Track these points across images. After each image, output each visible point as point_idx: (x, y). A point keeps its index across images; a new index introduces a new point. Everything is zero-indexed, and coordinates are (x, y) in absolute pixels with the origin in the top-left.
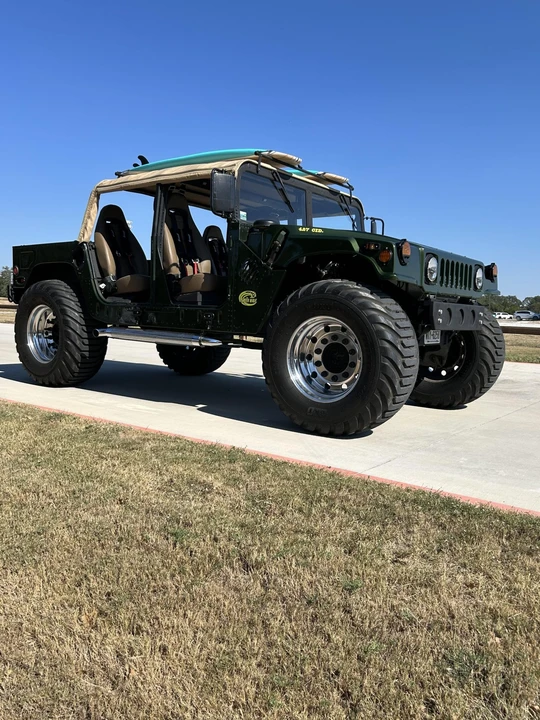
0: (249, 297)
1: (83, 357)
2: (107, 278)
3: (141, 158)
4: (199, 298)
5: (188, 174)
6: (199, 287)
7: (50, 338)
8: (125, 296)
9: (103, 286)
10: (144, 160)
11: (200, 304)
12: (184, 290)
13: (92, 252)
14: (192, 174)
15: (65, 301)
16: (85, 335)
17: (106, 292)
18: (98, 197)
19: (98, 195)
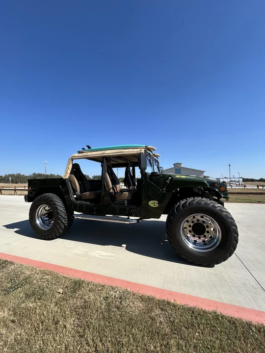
0: (154, 203)
1: (65, 226)
2: (77, 193)
3: (87, 146)
4: (126, 202)
5: (119, 153)
6: (126, 198)
7: (46, 217)
8: (86, 200)
9: (75, 196)
10: (89, 147)
11: (126, 205)
12: (117, 199)
13: (69, 183)
14: (121, 153)
15: (57, 203)
16: (66, 217)
17: (76, 199)
18: (72, 161)
19: (72, 160)
